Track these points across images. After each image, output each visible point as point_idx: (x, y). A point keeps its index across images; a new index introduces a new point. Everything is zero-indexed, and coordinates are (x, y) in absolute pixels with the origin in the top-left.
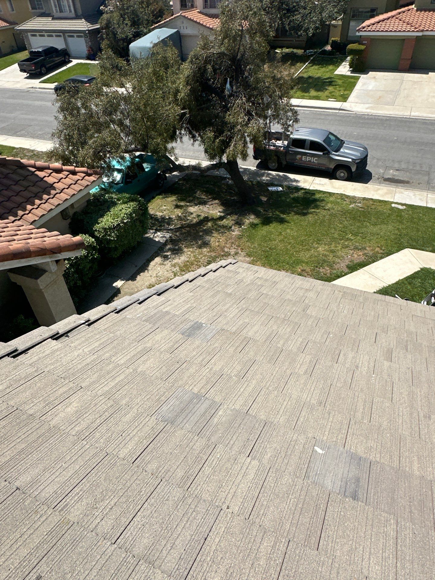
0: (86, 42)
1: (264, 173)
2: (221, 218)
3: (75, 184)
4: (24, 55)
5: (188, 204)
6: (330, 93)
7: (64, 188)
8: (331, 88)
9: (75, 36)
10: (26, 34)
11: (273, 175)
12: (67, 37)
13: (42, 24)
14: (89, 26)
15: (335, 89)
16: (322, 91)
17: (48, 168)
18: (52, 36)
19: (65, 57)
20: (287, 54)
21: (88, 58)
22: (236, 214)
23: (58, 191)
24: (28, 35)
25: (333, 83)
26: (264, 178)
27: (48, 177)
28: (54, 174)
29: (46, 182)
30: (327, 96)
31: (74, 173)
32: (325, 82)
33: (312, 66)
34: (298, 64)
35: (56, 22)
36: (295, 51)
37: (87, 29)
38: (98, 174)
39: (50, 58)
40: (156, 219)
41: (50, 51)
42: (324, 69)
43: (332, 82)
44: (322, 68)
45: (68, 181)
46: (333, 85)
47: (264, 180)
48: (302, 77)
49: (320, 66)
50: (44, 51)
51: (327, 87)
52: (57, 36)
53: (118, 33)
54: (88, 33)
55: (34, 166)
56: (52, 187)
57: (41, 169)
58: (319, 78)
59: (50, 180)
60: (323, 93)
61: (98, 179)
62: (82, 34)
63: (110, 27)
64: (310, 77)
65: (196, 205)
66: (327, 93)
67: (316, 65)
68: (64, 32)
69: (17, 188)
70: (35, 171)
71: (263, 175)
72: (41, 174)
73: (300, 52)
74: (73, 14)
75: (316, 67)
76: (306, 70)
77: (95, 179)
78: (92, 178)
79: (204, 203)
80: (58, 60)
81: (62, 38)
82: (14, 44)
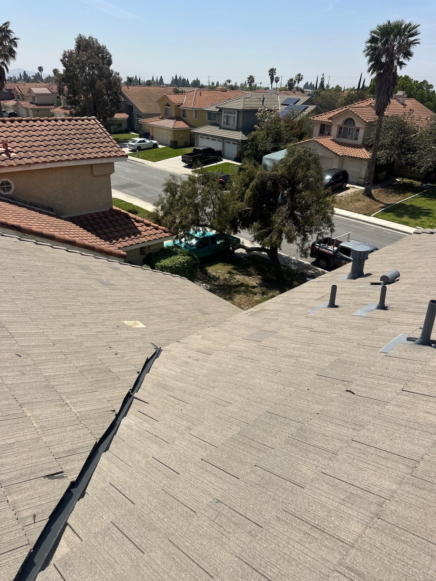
0: (238, 149)
1: (313, 268)
2: (254, 287)
3: (154, 235)
4: (190, 150)
5: (238, 273)
6: (421, 222)
7: (146, 236)
8: (424, 218)
9: (231, 143)
10: (197, 136)
11: (319, 271)
12: (225, 142)
13: (211, 130)
14: (243, 137)
15: (428, 219)
16: (415, 219)
17: (143, 222)
18: (215, 140)
19: (218, 157)
20: (405, 184)
21: (236, 160)
22: (266, 288)
23: (142, 236)
24: (198, 137)
25: (430, 215)
26: (310, 271)
27: (140, 227)
28: (145, 226)
29: (138, 229)
30: (416, 224)
31: (157, 229)
32: (423, 212)
33: (421, 197)
34: (408, 194)
35: (221, 130)
36: (415, 182)
37: (241, 139)
38: (171, 233)
39: (206, 155)
40: (209, 276)
41: (209, 151)
42: (430, 202)
43: (428, 213)
44: (429, 200)
45: (151, 232)
46: (428, 216)
47: (309, 273)
48: (405, 205)
49: (428, 199)
50: (204, 150)
51: (421, 217)
52: (218, 140)
53: (259, 146)
54: (241, 142)
55: (135, 219)
56: (140, 232)
57: (138, 222)
58: (419, 208)
59: (140, 229)
60: (414, 220)
61: (170, 236)
62: (237, 142)
63: (255, 141)
64: (411, 206)
65: (243, 275)
66: (418, 221)
67: (425, 197)
68: (224, 139)
69: (119, 228)
70: (135, 222)
71: (310, 269)
72: (137, 224)
73: (418, 183)
74: (235, 128)
75: (423, 199)
76: (412, 200)
77: (168, 236)
78: (167, 235)
79: (249, 275)
80: (213, 157)
81: (222, 143)
82: (188, 141)
